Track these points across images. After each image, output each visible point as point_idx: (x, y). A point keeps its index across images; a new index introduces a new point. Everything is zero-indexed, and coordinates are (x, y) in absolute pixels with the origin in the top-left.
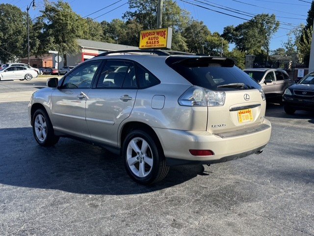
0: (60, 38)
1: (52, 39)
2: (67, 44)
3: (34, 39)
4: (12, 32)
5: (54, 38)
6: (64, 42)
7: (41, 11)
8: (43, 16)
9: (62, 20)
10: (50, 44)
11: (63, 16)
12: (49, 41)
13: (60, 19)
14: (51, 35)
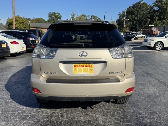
0: (162, 17)
1: (157, 18)
2: (166, 20)
3: (147, 19)
4: (141, 16)
5: (158, 17)
6: (164, 19)
7: (153, 3)
8: (153, 6)
9: (164, 6)
10: (156, 21)
11: (165, 4)
12: (155, 19)
13: (163, 6)
14: (157, 16)
